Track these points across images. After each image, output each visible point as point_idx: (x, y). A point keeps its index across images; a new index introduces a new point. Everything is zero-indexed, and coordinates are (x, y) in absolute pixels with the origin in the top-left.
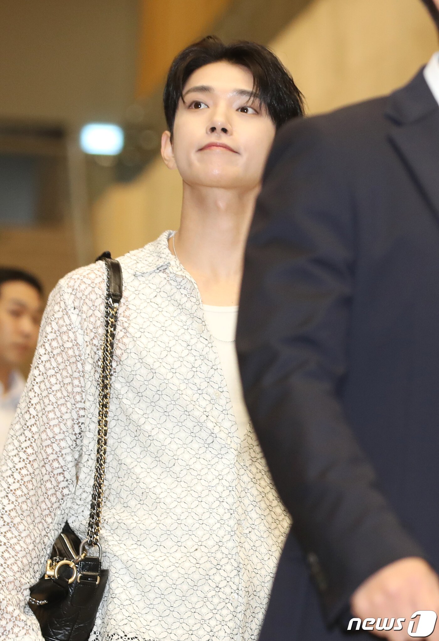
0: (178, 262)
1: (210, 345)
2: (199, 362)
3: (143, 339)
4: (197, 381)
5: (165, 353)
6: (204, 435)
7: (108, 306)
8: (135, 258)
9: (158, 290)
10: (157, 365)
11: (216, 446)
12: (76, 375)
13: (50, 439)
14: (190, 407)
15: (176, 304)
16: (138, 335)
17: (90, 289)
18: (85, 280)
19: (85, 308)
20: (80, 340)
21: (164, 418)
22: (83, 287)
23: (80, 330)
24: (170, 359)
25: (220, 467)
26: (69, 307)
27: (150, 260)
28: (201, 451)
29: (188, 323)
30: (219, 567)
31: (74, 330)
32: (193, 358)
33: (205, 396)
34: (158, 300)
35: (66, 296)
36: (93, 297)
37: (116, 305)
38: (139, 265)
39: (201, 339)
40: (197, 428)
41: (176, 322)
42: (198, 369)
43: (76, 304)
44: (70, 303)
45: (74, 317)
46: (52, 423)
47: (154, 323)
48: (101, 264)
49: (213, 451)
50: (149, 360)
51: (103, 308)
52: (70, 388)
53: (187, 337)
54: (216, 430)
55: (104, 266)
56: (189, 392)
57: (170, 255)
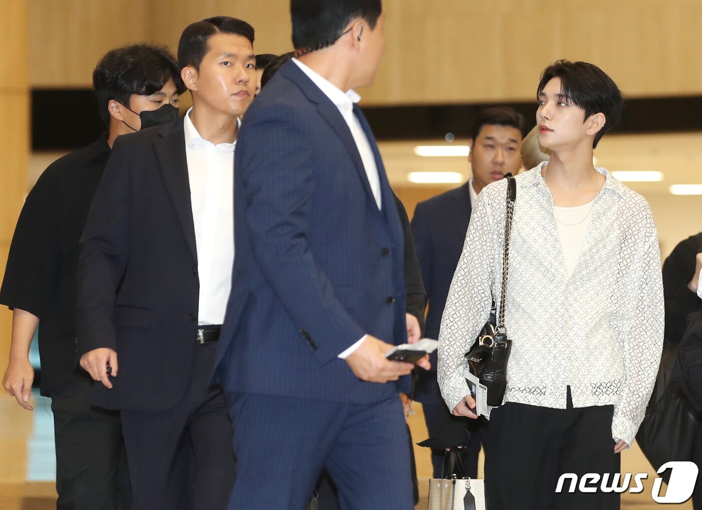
0: (544, 182)
1: (555, 228)
2: (549, 237)
3: (521, 223)
4: (548, 247)
5: (531, 231)
6: (549, 276)
7: (508, 202)
8: (523, 177)
9: (532, 196)
10: (526, 237)
11: (555, 281)
12: (488, 240)
13: (476, 274)
14: (543, 260)
15: (540, 204)
16: (518, 221)
17: (497, 194)
18: (495, 189)
19: (495, 205)
20: (491, 222)
21: (529, 266)
22: (494, 193)
23: (491, 217)
24: (534, 235)
25: (557, 293)
26: (486, 204)
27: (531, 179)
28: (547, 284)
29: (545, 216)
30: (555, 346)
31: (487, 216)
32: (546, 235)
33: (551, 255)
34: (531, 202)
35: (485, 198)
36: (499, 198)
37: (512, 202)
38: (524, 182)
39: (551, 224)
40: (546, 272)
41: (539, 214)
42: (548, 240)
43: (490, 202)
44: (486, 201)
45: (488, 209)
46: (477, 266)
47: (528, 214)
48: (505, 180)
49: (554, 284)
50: (523, 235)
51: (505, 204)
52: (485, 248)
53: (544, 223)
54: (556, 273)
55: (507, 181)
56: (543, 253)
57: (541, 177)
